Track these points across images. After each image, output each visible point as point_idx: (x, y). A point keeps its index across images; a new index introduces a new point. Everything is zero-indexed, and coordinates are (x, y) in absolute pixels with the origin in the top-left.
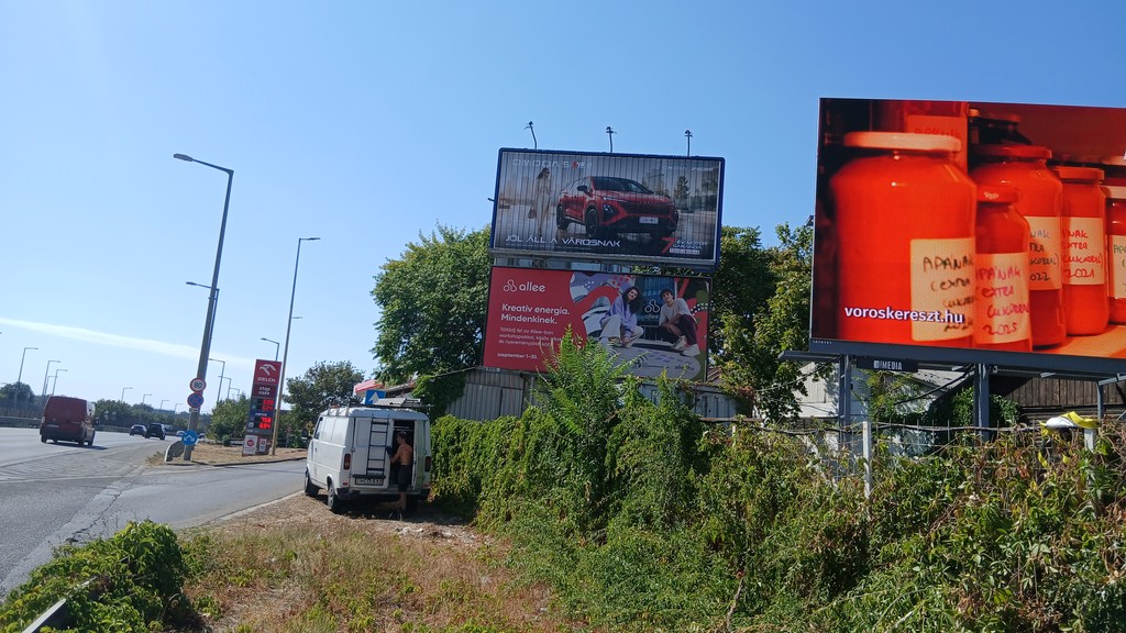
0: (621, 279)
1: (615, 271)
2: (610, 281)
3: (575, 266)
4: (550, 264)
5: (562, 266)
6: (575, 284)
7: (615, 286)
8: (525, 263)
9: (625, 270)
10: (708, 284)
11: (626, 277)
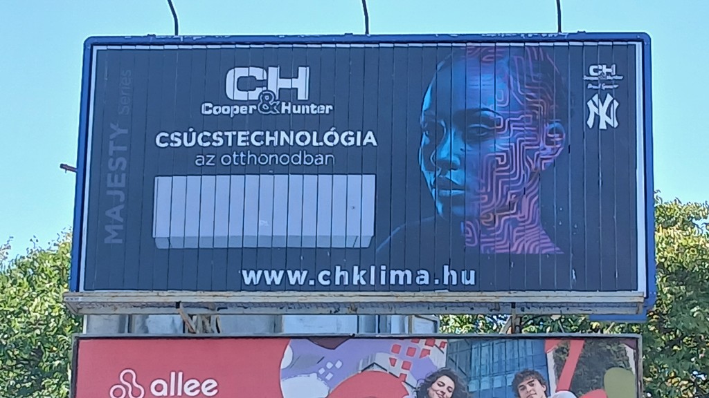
0: (411, 352)
1: (395, 330)
2: (382, 359)
3: (292, 324)
4: (228, 324)
5: (260, 326)
6: (295, 370)
7: (397, 370)
8: (162, 324)
9: (422, 327)
10: (630, 352)
11: (422, 344)
